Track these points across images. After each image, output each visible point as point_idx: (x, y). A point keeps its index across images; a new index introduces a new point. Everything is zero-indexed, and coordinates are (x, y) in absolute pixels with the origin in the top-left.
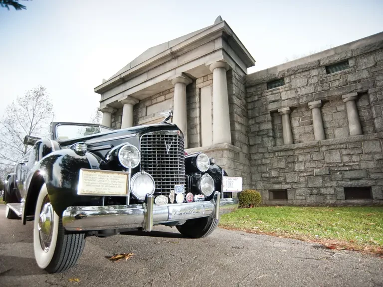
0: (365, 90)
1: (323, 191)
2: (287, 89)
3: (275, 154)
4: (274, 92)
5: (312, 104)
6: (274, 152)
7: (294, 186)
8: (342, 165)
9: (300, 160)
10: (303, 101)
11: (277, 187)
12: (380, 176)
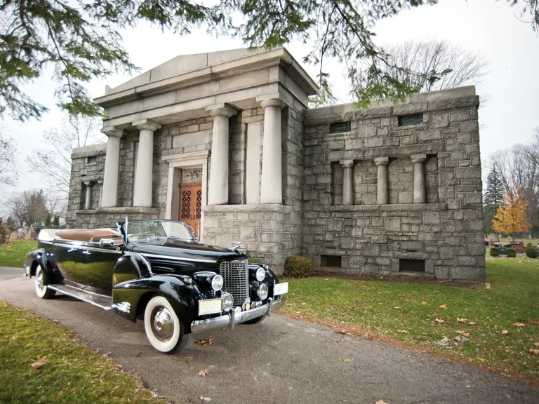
0: (434, 152)
1: (379, 261)
2: (352, 137)
3: (331, 215)
4: (338, 138)
5: (379, 160)
6: (331, 212)
7: (349, 253)
8: (401, 234)
9: (358, 224)
10: (368, 155)
11: (330, 252)
12: (435, 249)
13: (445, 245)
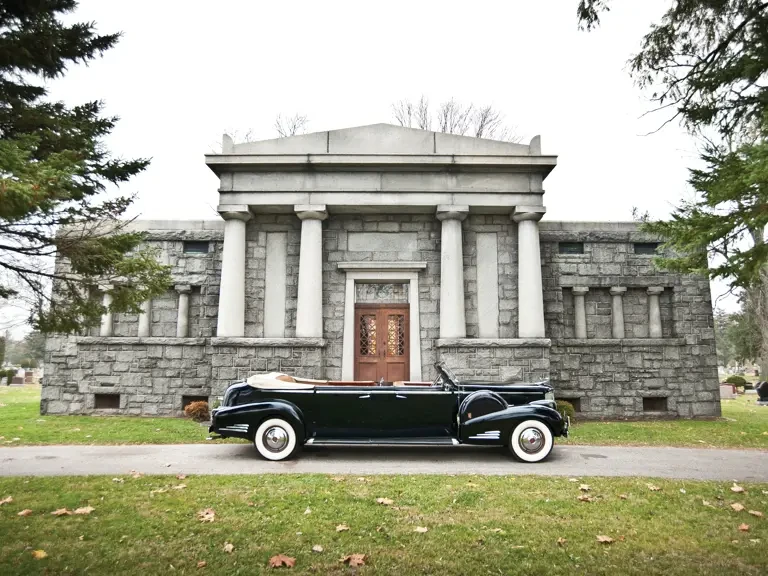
0: (671, 286)
1: (622, 401)
2: (586, 260)
3: (566, 350)
4: (569, 260)
5: (616, 290)
6: (566, 346)
7: (590, 393)
8: (643, 371)
9: (598, 360)
10: (606, 282)
11: (568, 394)
12: (676, 386)
13: (686, 381)
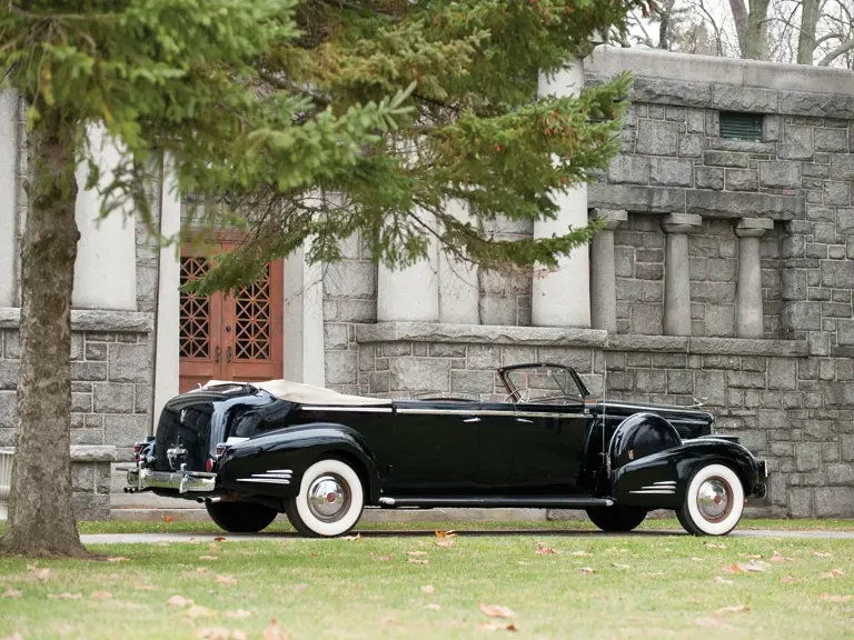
0: (786, 218)
2: (624, 147)
8: (725, 412)
10: (661, 202)
12: (786, 447)
